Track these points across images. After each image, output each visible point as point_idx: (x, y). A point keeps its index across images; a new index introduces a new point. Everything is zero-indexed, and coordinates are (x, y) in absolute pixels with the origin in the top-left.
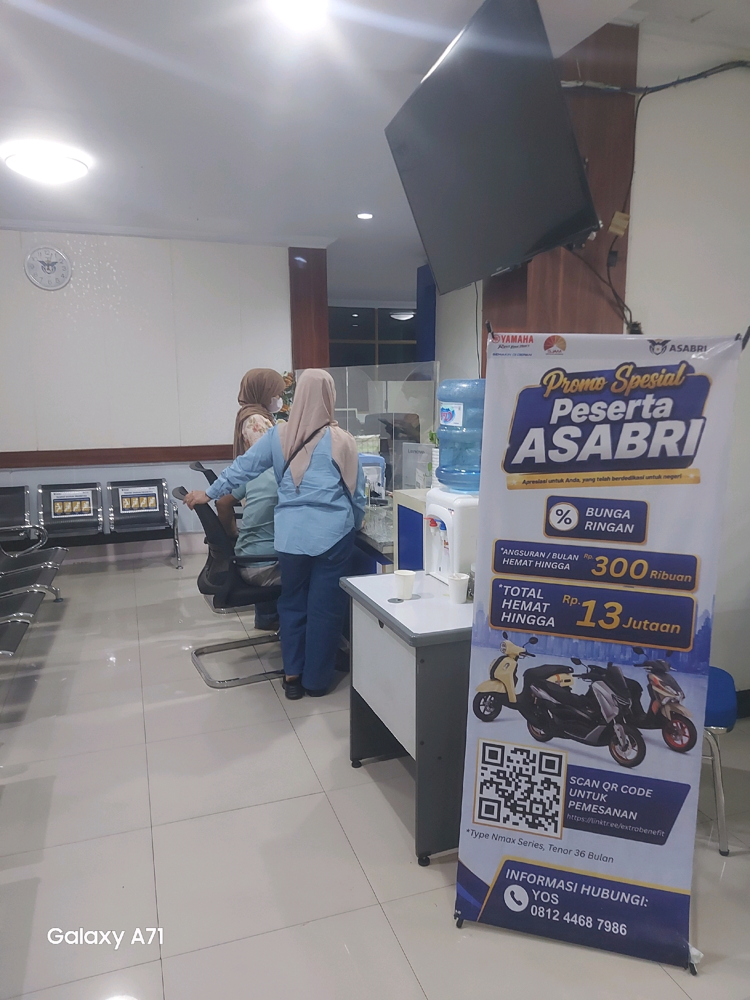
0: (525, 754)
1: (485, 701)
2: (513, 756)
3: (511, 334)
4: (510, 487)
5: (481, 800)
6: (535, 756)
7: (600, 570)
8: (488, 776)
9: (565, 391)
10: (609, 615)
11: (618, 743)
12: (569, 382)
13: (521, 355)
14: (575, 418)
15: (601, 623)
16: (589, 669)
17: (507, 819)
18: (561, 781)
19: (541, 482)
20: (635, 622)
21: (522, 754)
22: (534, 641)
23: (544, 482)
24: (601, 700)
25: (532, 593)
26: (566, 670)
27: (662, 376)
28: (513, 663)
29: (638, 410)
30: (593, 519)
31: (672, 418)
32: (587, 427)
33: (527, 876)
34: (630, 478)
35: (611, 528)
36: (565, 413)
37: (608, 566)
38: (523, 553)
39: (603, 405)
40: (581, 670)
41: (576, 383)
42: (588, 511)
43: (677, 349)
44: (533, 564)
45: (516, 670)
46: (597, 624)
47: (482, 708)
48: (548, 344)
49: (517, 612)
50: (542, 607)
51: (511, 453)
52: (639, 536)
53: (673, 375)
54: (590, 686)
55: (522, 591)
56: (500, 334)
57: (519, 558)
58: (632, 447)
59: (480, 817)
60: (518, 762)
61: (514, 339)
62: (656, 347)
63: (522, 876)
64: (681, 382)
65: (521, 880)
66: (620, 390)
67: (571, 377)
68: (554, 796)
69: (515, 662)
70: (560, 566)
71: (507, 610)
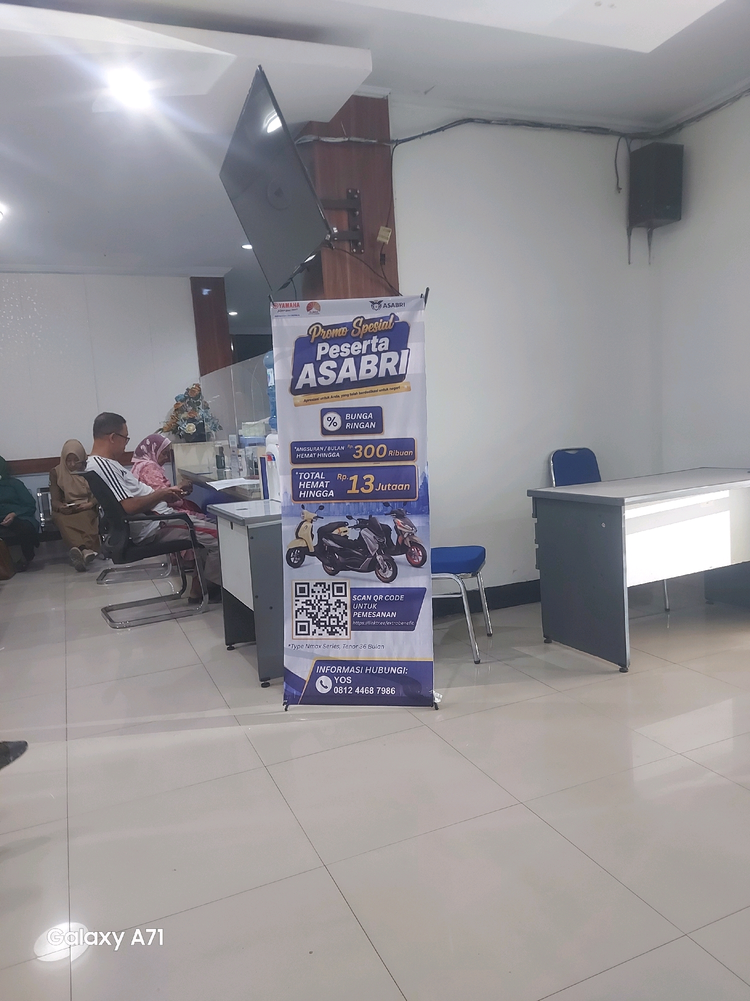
0: (323, 585)
1: (294, 553)
2: (315, 589)
3: (285, 303)
4: (296, 405)
5: (297, 622)
6: (329, 586)
7: (358, 454)
8: (300, 605)
9: (324, 338)
10: (366, 483)
11: (380, 568)
12: (325, 332)
13: (293, 315)
14: (332, 356)
15: (362, 489)
16: (358, 522)
17: (314, 632)
18: (347, 600)
19: (315, 400)
20: (383, 486)
21: (321, 586)
22: (322, 508)
23: (318, 399)
24: (367, 540)
25: (318, 475)
26: (344, 524)
27: (380, 324)
28: (309, 525)
29: (370, 346)
30: (351, 421)
31: (390, 350)
32: (340, 360)
33: (330, 668)
34: (369, 392)
35: (362, 426)
36: (325, 352)
37: (363, 451)
38: (309, 449)
39: (348, 345)
40: (352, 523)
41: (330, 332)
42: (347, 416)
43: (387, 306)
44: (316, 455)
45: (312, 530)
46: (360, 491)
47: (292, 559)
48: (309, 308)
49: (309, 490)
50: (325, 484)
51: (294, 381)
52: (379, 429)
53: (387, 322)
54: (360, 533)
55: (311, 475)
56: (278, 303)
57: (307, 452)
58: (368, 371)
59: (297, 634)
60: (319, 592)
61: (287, 305)
62: (375, 305)
63: (327, 669)
64: (392, 327)
65: (326, 672)
66: (357, 335)
67: (326, 328)
68: (344, 611)
69: (311, 524)
70: (333, 455)
71: (303, 490)
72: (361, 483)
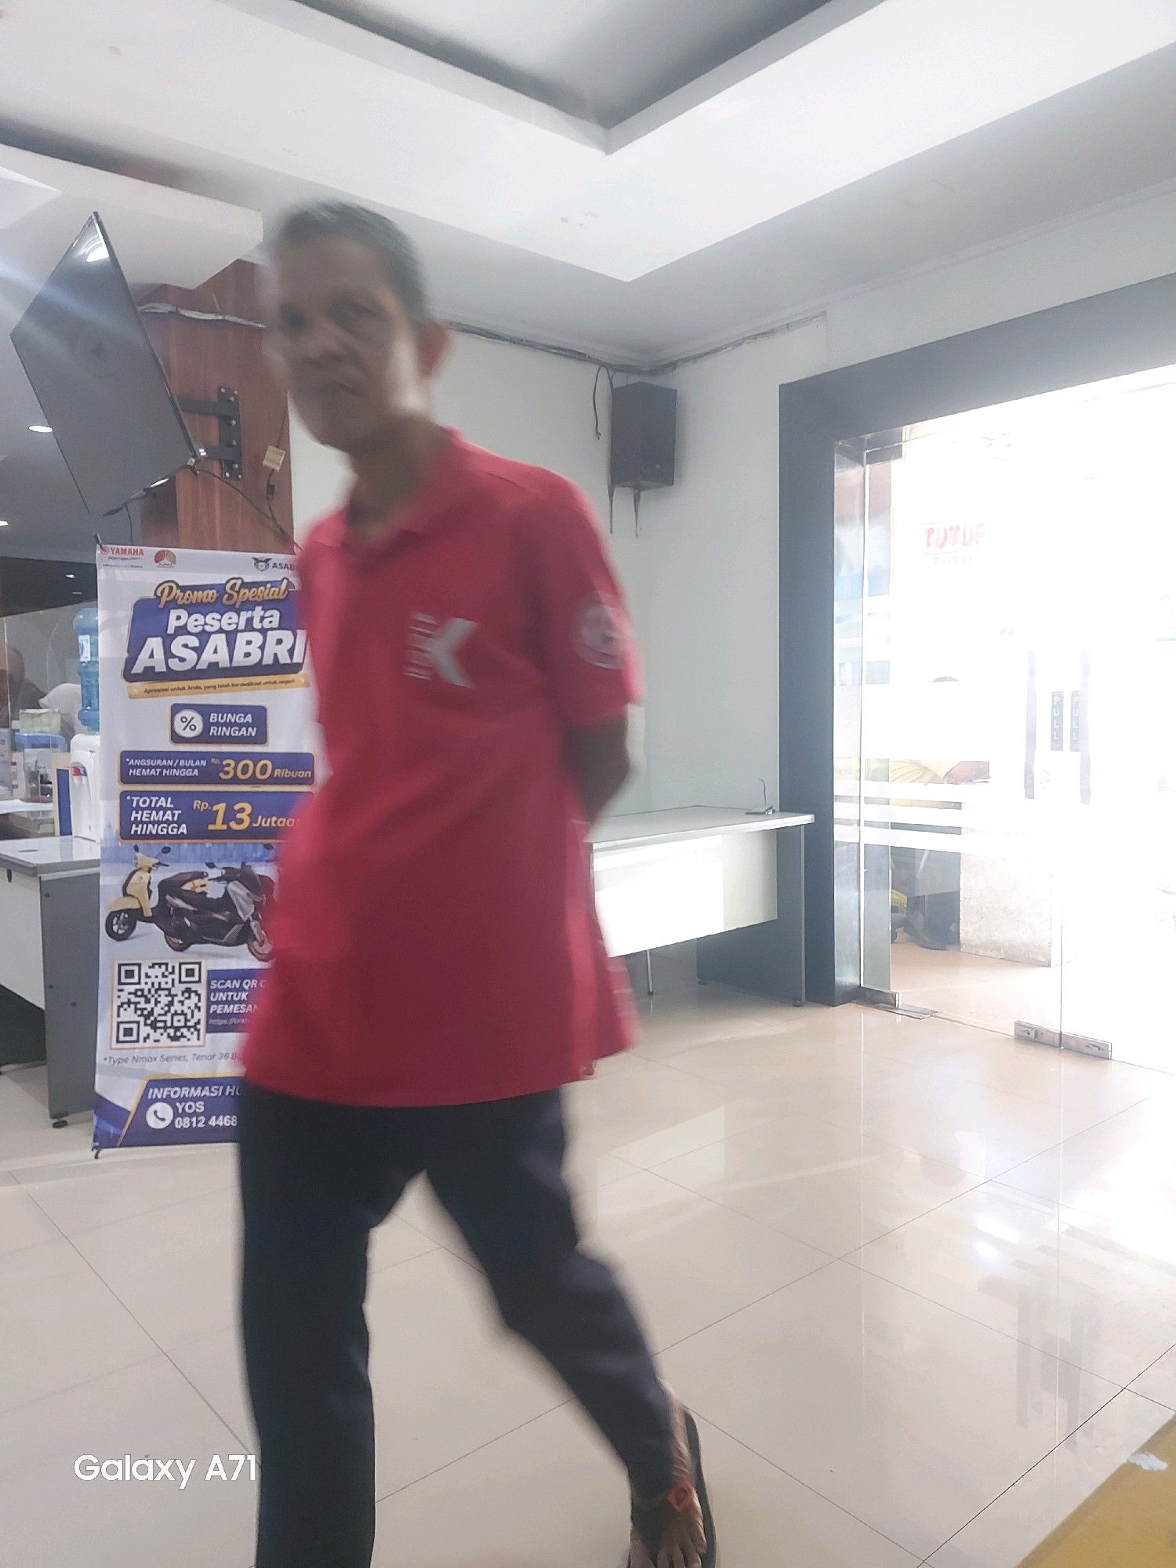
0: (163, 967)
1: (118, 919)
2: (151, 972)
3: (120, 547)
4: (131, 697)
5: (119, 1023)
6: (173, 967)
7: (227, 773)
8: (124, 997)
9: (180, 602)
10: (239, 816)
11: (255, 939)
12: (182, 594)
13: (132, 566)
14: (191, 628)
15: (233, 825)
16: (224, 871)
17: (148, 1037)
18: (202, 988)
19: (163, 690)
20: (264, 820)
21: (160, 967)
22: (166, 850)
23: (166, 690)
24: (237, 900)
25: (162, 802)
26: (201, 875)
28: (146, 876)
29: (250, 620)
30: (217, 724)
32: (204, 636)
33: (170, 1091)
34: (248, 684)
35: (235, 732)
36: (181, 623)
37: (235, 769)
38: (149, 762)
40: (215, 873)
41: (189, 595)
42: (212, 717)
43: (279, 566)
44: (161, 773)
45: (149, 883)
46: (229, 827)
47: (115, 928)
48: (158, 558)
49: (147, 823)
50: (173, 815)
52: (261, 738)
54: (226, 888)
55: (151, 801)
56: (109, 546)
57: (146, 768)
58: (247, 655)
59: (118, 1041)
60: (157, 977)
61: (124, 551)
62: (260, 564)
63: (165, 1093)
65: (164, 1096)
66: (232, 602)
67: (184, 589)
68: (196, 1005)
69: (148, 875)
70: (189, 773)
71: (137, 822)
72: (230, 815)
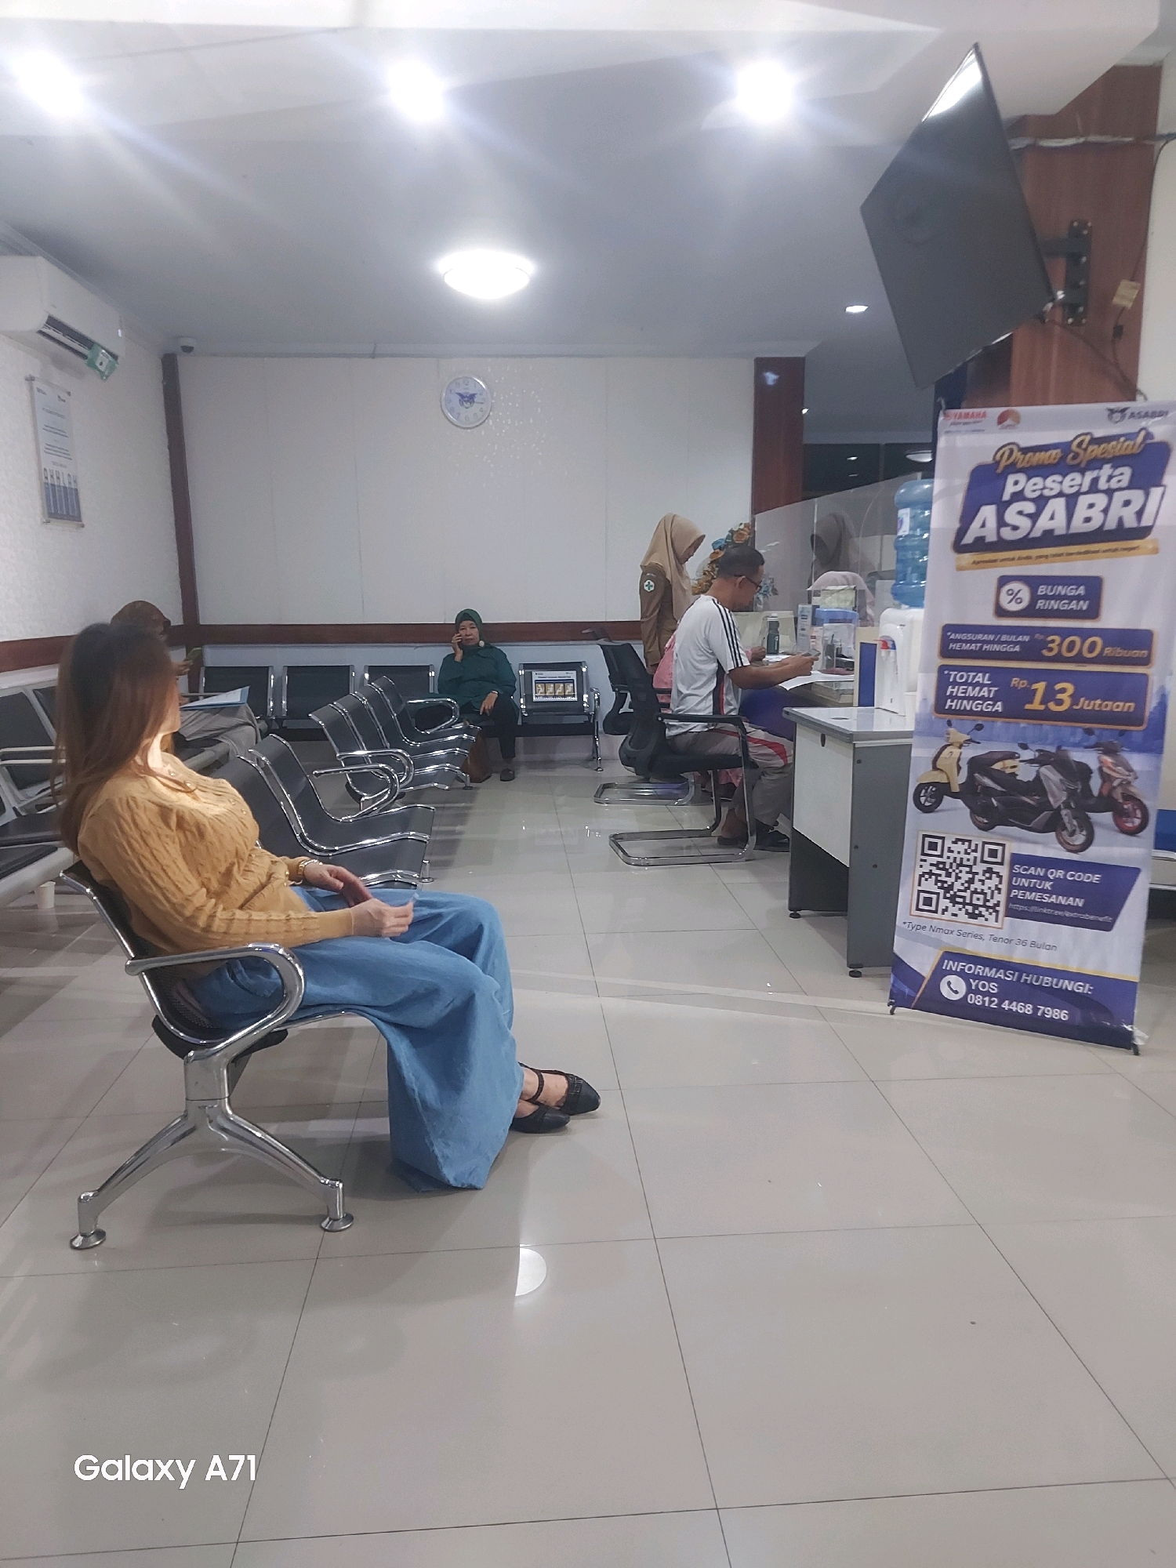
0: (967, 844)
1: (926, 790)
2: (954, 847)
3: (964, 411)
4: (960, 569)
5: (919, 891)
6: (977, 845)
7: (1051, 650)
8: (927, 868)
9: (1019, 466)
10: (1059, 696)
11: (1065, 828)
12: (1022, 456)
13: (973, 431)
14: (1028, 494)
15: (1052, 706)
16: (1037, 754)
17: (945, 910)
18: (1004, 871)
19: (992, 561)
20: (1087, 702)
21: (963, 844)
22: (979, 727)
23: (995, 561)
24: (1049, 786)
25: (979, 678)
26: (1012, 756)
28: (956, 751)
29: (1095, 481)
30: (1046, 597)
33: (964, 966)
34: (1085, 553)
35: (1063, 605)
36: (1019, 488)
37: (1060, 645)
38: (970, 636)
40: (1028, 755)
41: (1030, 457)
42: (1040, 590)
43: (1136, 416)
44: (981, 647)
45: (959, 760)
46: (1047, 707)
47: (923, 799)
48: (1002, 419)
49: (962, 698)
50: (990, 691)
52: (1093, 612)
54: (1038, 771)
55: (968, 676)
56: (953, 411)
57: (966, 642)
58: (1088, 520)
59: (918, 909)
60: (959, 853)
61: (967, 416)
62: (1115, 415)
63: (960, 967)
65: (958, 970)
66: (1077, 461)
67: (1025, 451)
68: (996, 886)
69: (959, 751)
70: (1010, 649)
71: (953, 697)
72: (1050, 695)
